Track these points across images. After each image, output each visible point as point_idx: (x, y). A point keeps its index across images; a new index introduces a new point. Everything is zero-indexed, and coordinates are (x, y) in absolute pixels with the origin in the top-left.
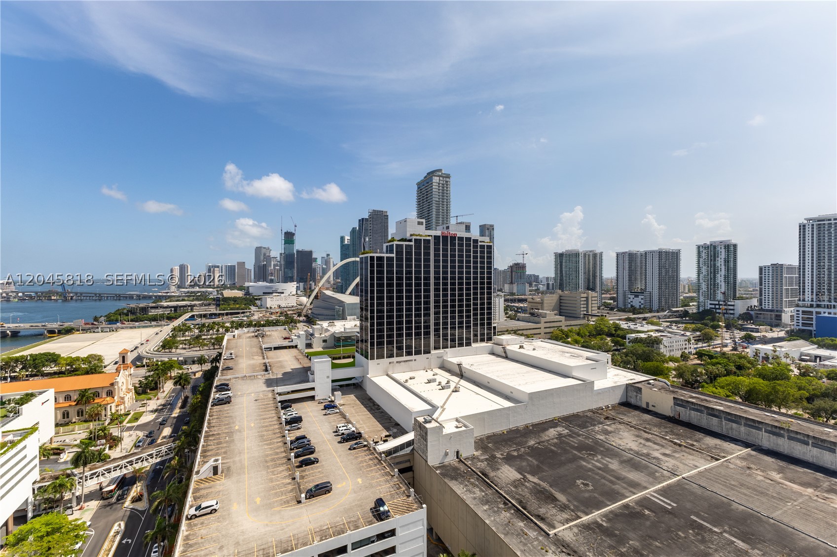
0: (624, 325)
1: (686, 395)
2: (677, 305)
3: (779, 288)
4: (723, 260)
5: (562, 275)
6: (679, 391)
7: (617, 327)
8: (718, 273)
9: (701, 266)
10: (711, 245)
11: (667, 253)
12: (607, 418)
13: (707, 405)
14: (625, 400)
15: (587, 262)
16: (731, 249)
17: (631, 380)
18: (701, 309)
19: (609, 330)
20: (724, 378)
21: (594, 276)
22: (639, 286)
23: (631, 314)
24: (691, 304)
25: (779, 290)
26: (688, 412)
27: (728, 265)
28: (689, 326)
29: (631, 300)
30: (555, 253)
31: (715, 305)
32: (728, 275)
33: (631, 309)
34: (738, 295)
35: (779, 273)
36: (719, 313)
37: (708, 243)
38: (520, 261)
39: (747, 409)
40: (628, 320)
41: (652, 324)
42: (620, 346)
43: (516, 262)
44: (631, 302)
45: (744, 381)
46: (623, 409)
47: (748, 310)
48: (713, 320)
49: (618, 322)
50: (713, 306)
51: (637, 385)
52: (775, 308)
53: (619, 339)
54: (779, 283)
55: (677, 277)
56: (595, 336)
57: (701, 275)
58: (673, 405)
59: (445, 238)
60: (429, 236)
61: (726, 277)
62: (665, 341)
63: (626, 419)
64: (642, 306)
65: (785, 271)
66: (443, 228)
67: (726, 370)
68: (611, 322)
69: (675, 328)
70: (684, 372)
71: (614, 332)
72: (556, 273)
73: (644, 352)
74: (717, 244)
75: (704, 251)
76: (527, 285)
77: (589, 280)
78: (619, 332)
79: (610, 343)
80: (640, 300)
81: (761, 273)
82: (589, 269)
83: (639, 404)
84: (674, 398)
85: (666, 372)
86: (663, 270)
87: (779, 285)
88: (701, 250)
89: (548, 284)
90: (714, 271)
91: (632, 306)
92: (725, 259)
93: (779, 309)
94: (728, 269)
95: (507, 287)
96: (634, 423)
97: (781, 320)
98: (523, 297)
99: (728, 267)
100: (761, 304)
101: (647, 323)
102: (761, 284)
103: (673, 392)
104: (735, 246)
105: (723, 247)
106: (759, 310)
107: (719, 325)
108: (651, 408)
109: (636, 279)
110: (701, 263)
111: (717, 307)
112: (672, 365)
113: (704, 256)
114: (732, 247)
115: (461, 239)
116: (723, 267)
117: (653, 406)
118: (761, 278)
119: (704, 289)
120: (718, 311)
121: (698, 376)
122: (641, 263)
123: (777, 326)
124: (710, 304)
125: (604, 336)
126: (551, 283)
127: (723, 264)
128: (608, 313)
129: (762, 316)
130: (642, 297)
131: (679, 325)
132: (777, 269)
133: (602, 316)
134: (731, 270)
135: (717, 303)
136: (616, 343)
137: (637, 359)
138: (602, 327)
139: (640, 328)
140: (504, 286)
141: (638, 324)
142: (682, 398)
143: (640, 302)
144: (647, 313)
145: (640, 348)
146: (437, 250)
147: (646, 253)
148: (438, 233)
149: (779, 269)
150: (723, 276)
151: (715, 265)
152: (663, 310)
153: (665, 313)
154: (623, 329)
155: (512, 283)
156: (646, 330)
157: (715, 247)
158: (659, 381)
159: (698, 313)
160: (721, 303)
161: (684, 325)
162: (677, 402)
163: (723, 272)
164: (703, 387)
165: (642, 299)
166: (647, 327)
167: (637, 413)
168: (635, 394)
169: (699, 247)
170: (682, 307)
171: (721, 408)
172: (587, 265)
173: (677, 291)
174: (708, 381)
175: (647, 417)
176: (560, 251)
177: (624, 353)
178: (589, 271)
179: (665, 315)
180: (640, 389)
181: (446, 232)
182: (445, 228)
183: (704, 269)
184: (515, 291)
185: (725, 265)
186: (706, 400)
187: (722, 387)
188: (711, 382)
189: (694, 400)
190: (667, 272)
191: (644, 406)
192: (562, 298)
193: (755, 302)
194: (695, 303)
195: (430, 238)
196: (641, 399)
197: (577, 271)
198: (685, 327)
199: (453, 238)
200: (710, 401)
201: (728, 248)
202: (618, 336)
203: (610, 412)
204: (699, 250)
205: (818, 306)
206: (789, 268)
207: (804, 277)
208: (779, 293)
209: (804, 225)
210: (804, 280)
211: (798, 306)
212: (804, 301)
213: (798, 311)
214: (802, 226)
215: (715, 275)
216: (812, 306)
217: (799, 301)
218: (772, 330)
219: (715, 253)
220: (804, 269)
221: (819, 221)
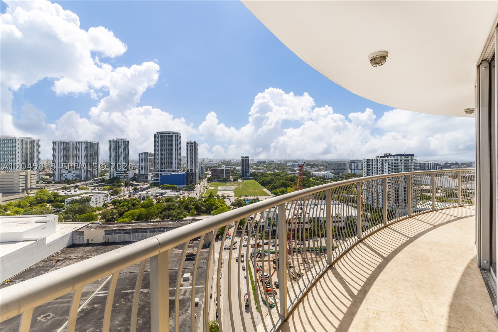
0: (61, 193)
1: (111, 227)
2: (97, 175)
3: (147, 163)
4: (122, 149)
6: (107, 225)
7: (56, 195)
8: (120, 156)
9: (111, 152)
10: (117, 140)
11: (91, 143)
12: (58, 261)
13: (123, 228)
14: (71, 243)
16: (126, 143)
17: (75, 228)
18: (112, 177)
19: (49, 198)
20: (126, 213)
23: (66, 184)
24: (106, 174)
25: (147, 165)
26: (113, 236)
27: (125, 152)
28: (106, 187)
29: (66, 174)
31: (119, 174)
32: (125, 158)
33: (66, 181)
35: (147, 157)
36: (121, 178)
37: (115, 139)
39: (141, 224)
40: (64, 188)
41: (82, 189)
42: (59, 208)
44: (65, 176)
45: (137, 211)
46: (70, 250)
47: (134, 175)
48: (118, 182)
49: (56, 191)
50: (118, 175)
51: (80, 230)
52: (145, 174)
53: (59, 203)
54: (147, 161)
55: (97, 159)
56: (35, 205)
57: (112, 158)
58: (104, 235)
61: (124, 158)
62: (93, 199)
63: (73, 255)
64: (74, 178)
65: (149, 155)
67: (128, 208)
68: (50, 192)
69: (98, 190)
70: (107, 215)
71: (53, 199)
73: (80, 208)
74: (119, 140)
75: (113, 144)
78: (57, 199)
79: (50, 208)
81: (139, 156)
83: (81, 242)
84: (105, 231)
85: (95, 217)
86: (89, 154)
87: (147, 162)
88: (111, 143)
90: (118, 155)
91: (66, 179)
92: (124, 148)
93: (147, 174)
94: (125, 154)
96: (80, 256)
97: (147, 179)
99: (125, 153)
100: (140, 172)
101: (79, 189)
102: (140, 162)
103: (104, 227)
104: (128, 142)
105: (122, 142)
106: (139, 175)
107: (121, 185)
108: (90, 242)
109: (68, 160)
110: (111, 150)
111: (120, 175)
112: (98, 212)
113: (113, 146)
116: (123, 153)
117: (91, 240)
118: (139, 159)
120: (120, 177)
121: (114, 215)
122: (73, 149)
123: (146, 182)
124: (117, 174)
125: (45, 204)
127: (122, 151)
128: (46, 186)
129: (140, 178)
130: (74, 172)
131: (99, 188)
132: (146, 154)
133: (41, 188)
134: (127, 155)
135: (120, 173)
136: (56, 207)
137: (75, 214)
138: (42, 196)
139: (74, 193)
141: (72, 191)
142: (110, 229)
143: (72, 176)
144: (77, 183)
145: (77, 206)
147: (76, 142)
149: (147, 154)
150: (123, 158)
151: (119, 152)
152: (89, 180)
153: (90, 181)
154: (60, 196)
156: (79, 194)
157: (118, 142)
158: (94, 223)
159: (110, 179)
160: (122, 172)
161: (103, 188)
162: (107, 232)
163: (123, 156)
164: (117, 220)
165: (74, 173)
166: (78, 192)
167: (81, 248)
168: (79, 236)
169: (110, 141)
170: (101, 176)
171: (130, 228)
174: (119, 216)
175: (88, 248)
177: (63, 212)
179: (90, 183)
180: (82, 233)
183: (113, 154)
185: (124, 152)
186: (122, 226)
187: (127, 218)
188: (121, 217)
189: (116, 228)
190: (91, 155)
191: (85, 242)
193: (137, 171)
194: (108, 174)
196: (83, 239)
197: (14, 154)
198: (104, 188)
200: (124, 226)
201: (125, 143)
202: (57, 201)
203: (60, 256)
204: (110, 143)
205: (161, 171)
206: (151, 154)
207: (156, 158)
208: (147, 166)
209: (156, 135)
210: (156, 160)
211: (154, 172)
212: (156, 169)
213: (154, 174)
214: (155, 135)
215: (119, 157)
216: (159, 171)
217: (155, 169)
218: (144, 184)
219: (118, 145)
220: (156, 155)
221: (161, 133)
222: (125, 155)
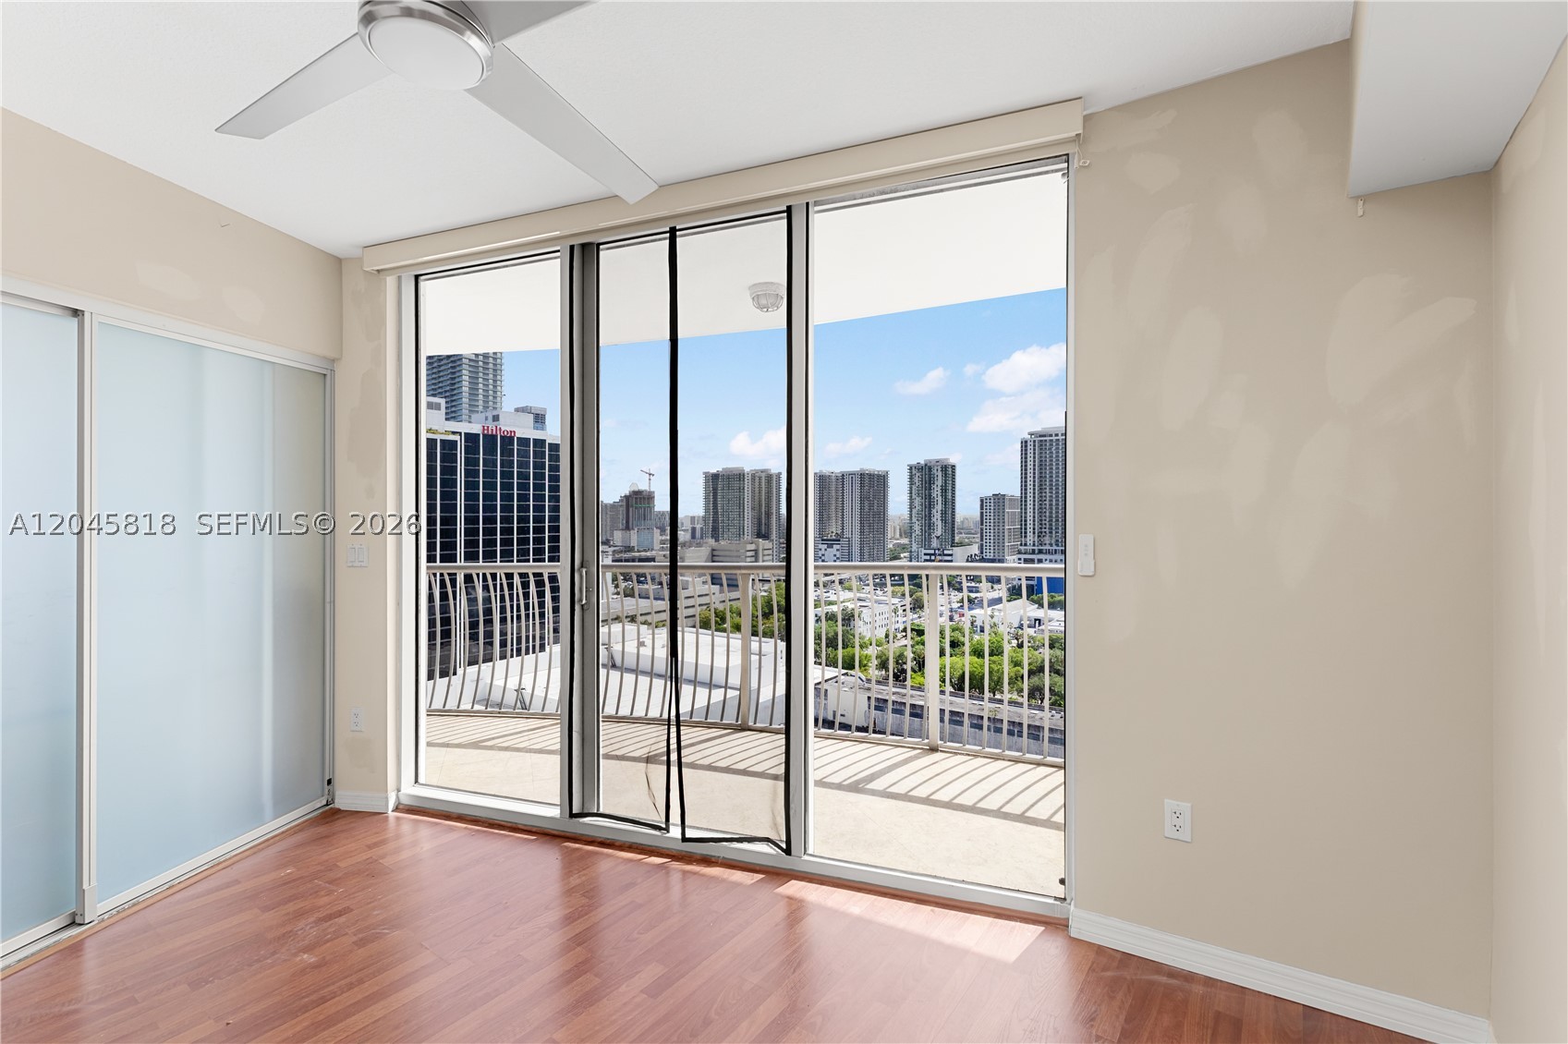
2: (884, 557)
3: (1001, 528)
4: (939, 488)
5: (716, 513)
8: (934, 508)
9: (914, 496)
10: (926, 465)
11: (871, 476)
15: (757, 490)
16: (948, 471)
21: (768, 515)
22: (834, 530)
24: (902, 555)
25: (1000, 531)
27: (946, 495)
28: (898, 589)
29: (823, 552)
30: (705, 473)
31: (930, 555)
32: (945, 511)
34: (957, 539)
35: (1001, 507)
37: (923, 462)
38: (643, 486)
41: (850, 589)
43: (636, 489)
44: (823, 555)
47: (968, 560)
50: (928, 557)
51: (821, 687)
52: (997, 557)
54: (1001, 521)
55: (884, 514)
57: (914, 511)
59: (490, 439)
60: (454, 433)
61: (944, 513)
62: (865, 615)
65: (1007, 503)
66: (486, 419)
69: (880, 594)
70: (888, 659)
72: (707, 510)
74: (932, 464)
75: (918, 474)
76: (657, 532)
77: (760, 520)
80: (835, 552)
81: (982, 508)
82: (760, 501)
84: (869, 698)
86: (866, 504)
87: (1001, 525)
88: (914, 472)
89: (694, 530)
90: (929, 505)
92: (942, 486)
93: (1001, 558)
94: (945, 502)
95: (618, 537)
98: (648, 554)
99: (945, 498)
100: (982, 553)
101: (843, 589)
102: (982, 524)
103: (868, 689)
104: (953, 467)
105: (940, 469)
106: (980, 561)
109: (829, 518)
110: (913, 492)
111: (933, 558)
112: (871, 650)
113: (917, 481)
114: (950, 470)
115: (524, 442)
116: (940, 498)
118: (982, 516)
119: (917, 532)
121: (905, 663)
124: (925, 554)
125: (781, 615)
126: (698, 527)
127: (939, 494)
130: (838, 547)
131: (886, 589)
132: (999, 499)
134: (950, 504)
135: (932, 552)
137: (827, 646)
139: (833, 598)
140: (612, 535)
141: (831, 591)
143: (835, 555)
145: (832, 630)
146: (471, 462)
147: (843, 476)
148: (475, 428)
149: (1001, 501)
150: (939, 513)
151: (930, 495)
155: (627, 528)
156: (841, 600)
157: (930, 469)
158: (851, 675)
160: (937, 552)
161: (894, 589)
163: (939, 507)
165: (838, 550)
166: (842, 596)
169: (911, 469)
170: (891, 560)
172: (757, 495)
173: (884, 537)
174: (916, 669)
176: (714, 471)
178: (760, 505)
180: (826, 693)
181: (492, 426)
182: (490, 418)
183: (917, 501)
184: (634, 543)
185: (942, 496)
190: (871, 506)
192: (715, 553)
193: (975, 549)
194: (906, 554)
195: (457, 438)
197: (741, 505)
198: (892, 593)
199: (507, 440)
201: (946, 470)
204: (911, 473)
205: (1040, 552)
206: (1012, 499)
207: (1026, 513)
208: (1001, 534)
209: (1026, 442)
210: (1026, 517)
211: (1020, 552)
212: (1026, 545)
213: (1020, 559)
214: (1024, 444)
215: (930, 511)
216: (1034, 550)
217: (1021, 545)
218: (992, 588)
219: (930, 478)
220: (1026, 501)
221: (1040, 436)
222: (945, 505)
